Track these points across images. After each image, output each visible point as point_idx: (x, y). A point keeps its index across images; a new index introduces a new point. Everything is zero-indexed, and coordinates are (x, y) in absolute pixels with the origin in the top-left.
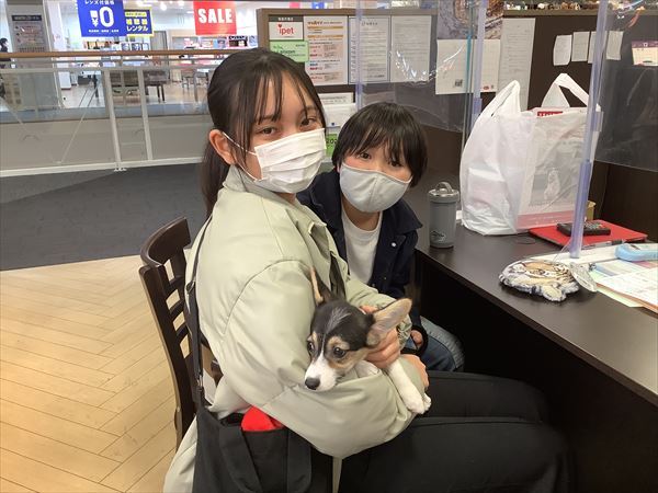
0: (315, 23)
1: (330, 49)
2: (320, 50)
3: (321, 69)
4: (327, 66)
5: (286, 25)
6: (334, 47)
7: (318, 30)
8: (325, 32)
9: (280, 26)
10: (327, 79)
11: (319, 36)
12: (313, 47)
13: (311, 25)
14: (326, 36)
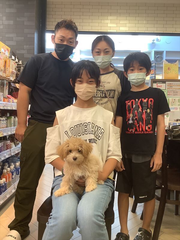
0: (170, 84)
1: (175, 93)
2: (172, 93)
5: (159, 85)
7: (171, 86)
9: (157, 85)
11: (171, 89)
12: (169, 92)
13: (169, 85)
14: (174, 89)
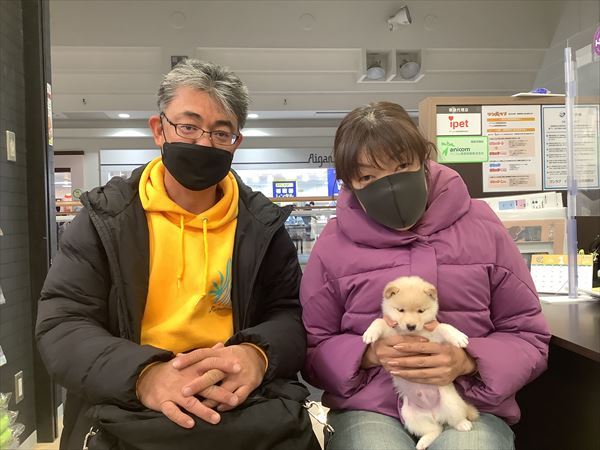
0: (497, 114)
1: (517, 146)
2: (504, 147)
3: (505, 170)
4: (513, 167)
5: (458, 118)
6: (522, 143)
7: (500, 123)
8: (509, 125)
9: (451, 118)
10: (513, 183)
11: (502, 130)
12: (494, 144)
13: (491, 117)
14: (512, 130)
